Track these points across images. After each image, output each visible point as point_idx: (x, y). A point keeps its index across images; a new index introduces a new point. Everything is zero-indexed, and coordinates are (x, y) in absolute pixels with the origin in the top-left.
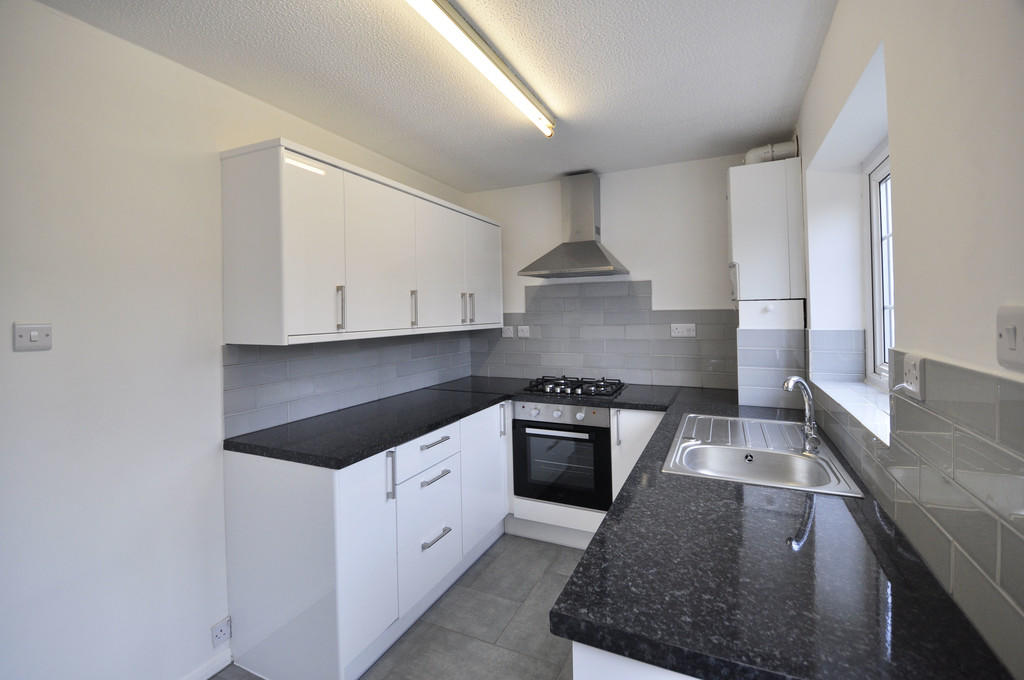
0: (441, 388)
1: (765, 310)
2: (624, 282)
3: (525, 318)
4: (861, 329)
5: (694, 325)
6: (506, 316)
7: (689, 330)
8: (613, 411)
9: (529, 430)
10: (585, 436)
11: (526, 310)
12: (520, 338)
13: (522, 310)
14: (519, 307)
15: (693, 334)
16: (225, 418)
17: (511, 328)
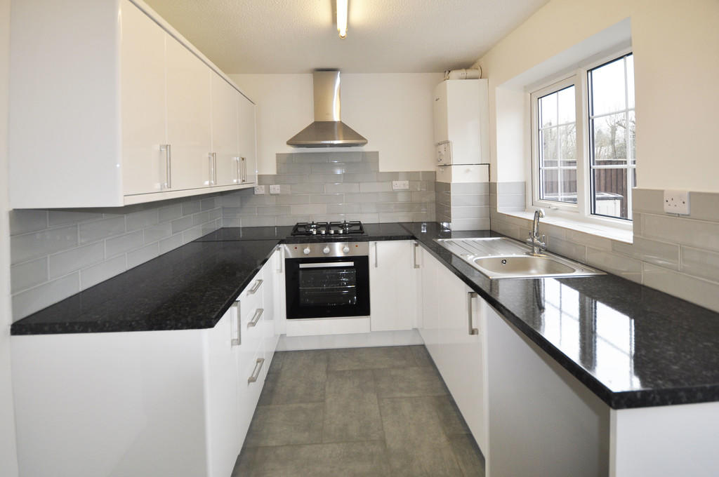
0: (205, 240)
1: (468, 171)
2: (360, 152)
3: (276, 179)
4: (523, 180)
5: (408, 182)
6: (260, 177)
7: (404, 185)
8: (371, 243)
9: (302, 266)
10: (351, 264)
11: (277, 172)
12: (272, 195)
13: (274, 172)
14: (271, 169)
15: (407, 187)
16: (13, 298)
17: (263, 186)
